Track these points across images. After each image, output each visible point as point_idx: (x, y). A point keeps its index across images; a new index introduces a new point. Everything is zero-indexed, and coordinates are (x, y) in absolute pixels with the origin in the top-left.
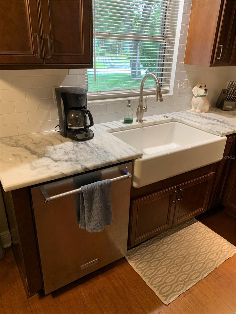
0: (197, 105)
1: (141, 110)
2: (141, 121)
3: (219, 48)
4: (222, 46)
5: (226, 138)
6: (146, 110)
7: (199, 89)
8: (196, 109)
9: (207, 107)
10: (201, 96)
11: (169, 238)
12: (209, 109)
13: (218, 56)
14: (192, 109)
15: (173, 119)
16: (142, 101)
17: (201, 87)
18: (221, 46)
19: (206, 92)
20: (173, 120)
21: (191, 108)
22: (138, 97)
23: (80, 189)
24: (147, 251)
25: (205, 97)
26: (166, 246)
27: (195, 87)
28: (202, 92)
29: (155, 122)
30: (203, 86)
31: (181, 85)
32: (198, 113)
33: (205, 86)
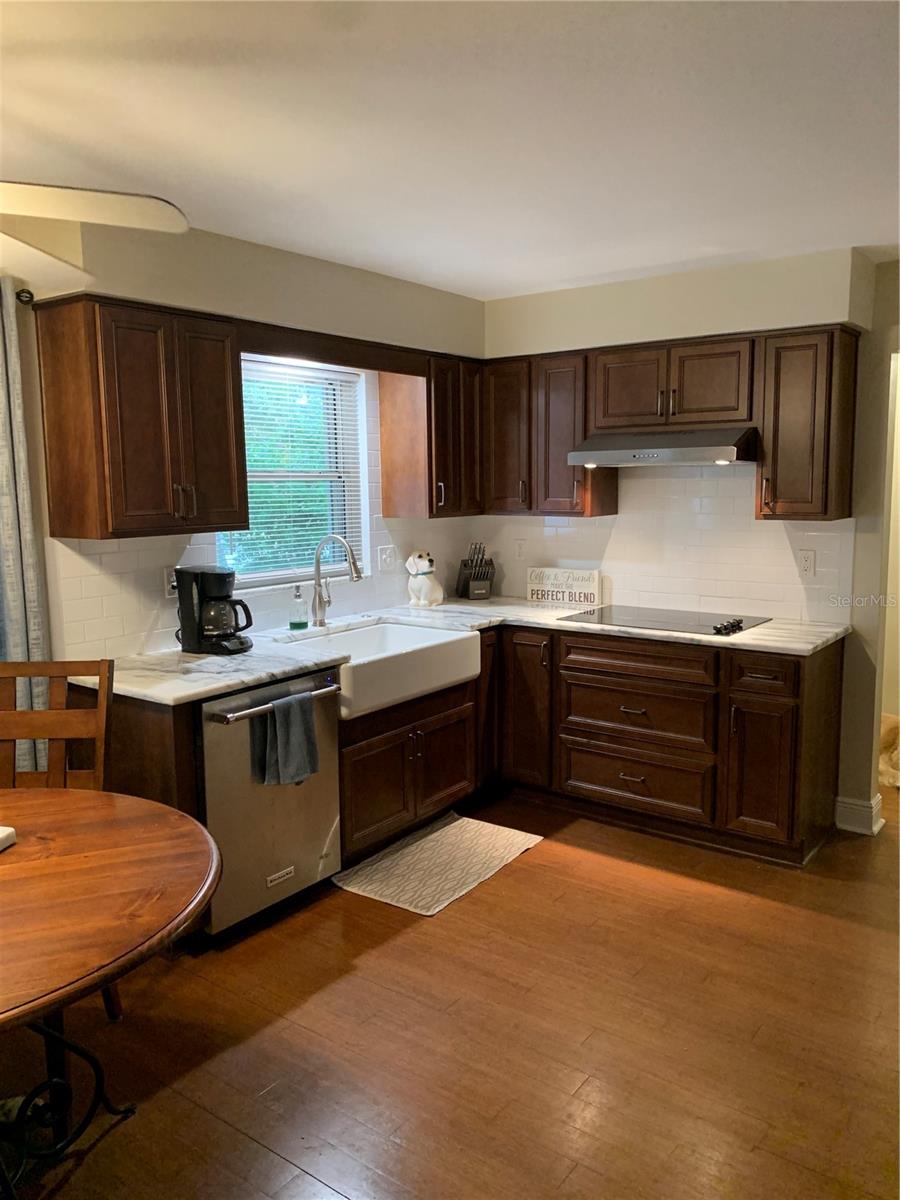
0: (420, 591)
1: (321, 603)
2: (322, 624)
3: (439, 488)
4: (442, 484)
5: (478, 633)
6: (329, 602)
7: (417, 560)
8: (419, 599)
9: (440, 594)
10: (424, 574)
11: (412, 848)
12: (444, 598)
13: (439, 500)
14: (413, 601)
15: (380, 619)
16: (320, 585)
17: (420, 557)
18: (440, 484)
19: (431, 566)
20: (379, 621)
21: (410, 599)
22: (313, 582)
23: (270, 705)
24: (376, 869)
25: (431, 575)
26: (409, 858)
27: (411, 559)
28: (424, 565)
29: (349, 625)
30: (424, 555)
31: (384, 556)
32: (425, 606)
33: (428, 555)
